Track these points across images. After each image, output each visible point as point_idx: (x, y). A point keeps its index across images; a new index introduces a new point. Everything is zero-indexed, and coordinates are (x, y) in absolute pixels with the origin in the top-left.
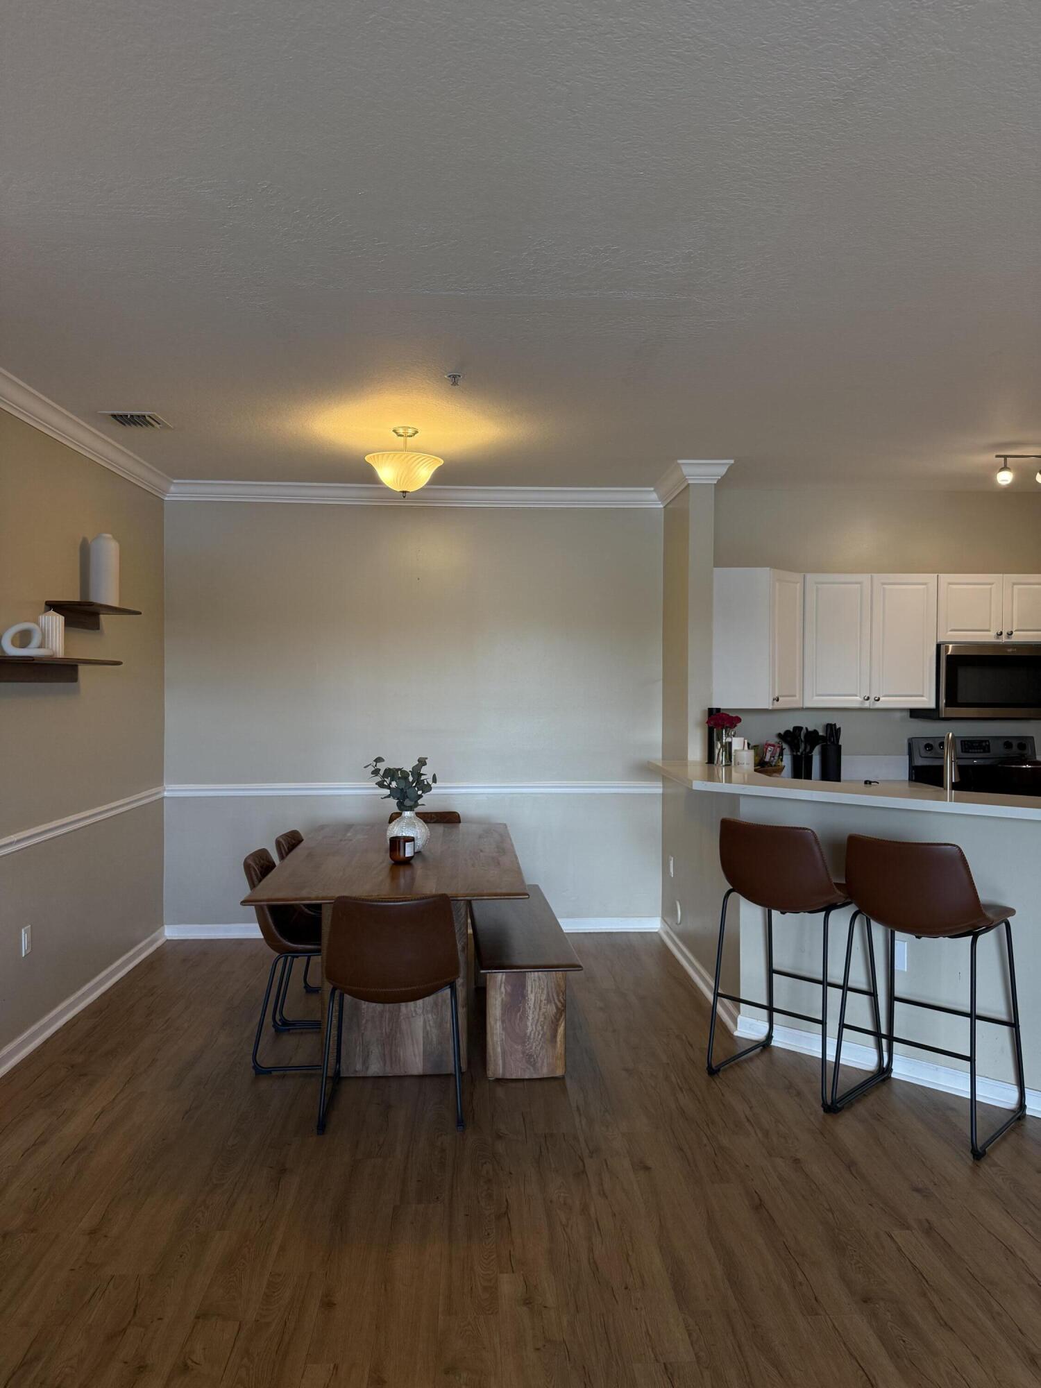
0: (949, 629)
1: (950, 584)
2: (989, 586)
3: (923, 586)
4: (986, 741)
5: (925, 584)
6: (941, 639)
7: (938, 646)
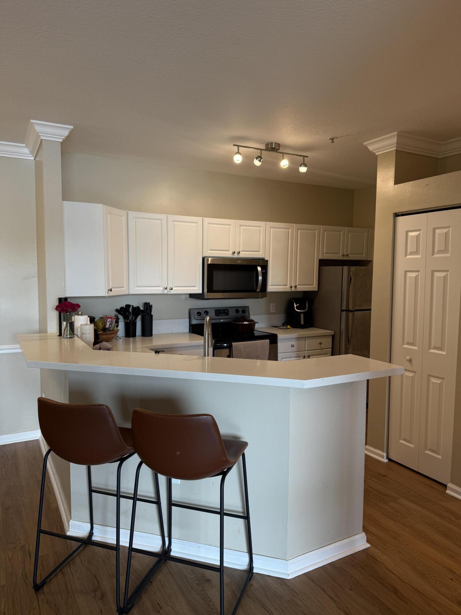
0: (209, 250)
1: (209, 223)
2: (229, 226)
3: (195, 224)
4: (227, 310)
5: (196, 223)
6: (205, 255)
7: (203, 259)
